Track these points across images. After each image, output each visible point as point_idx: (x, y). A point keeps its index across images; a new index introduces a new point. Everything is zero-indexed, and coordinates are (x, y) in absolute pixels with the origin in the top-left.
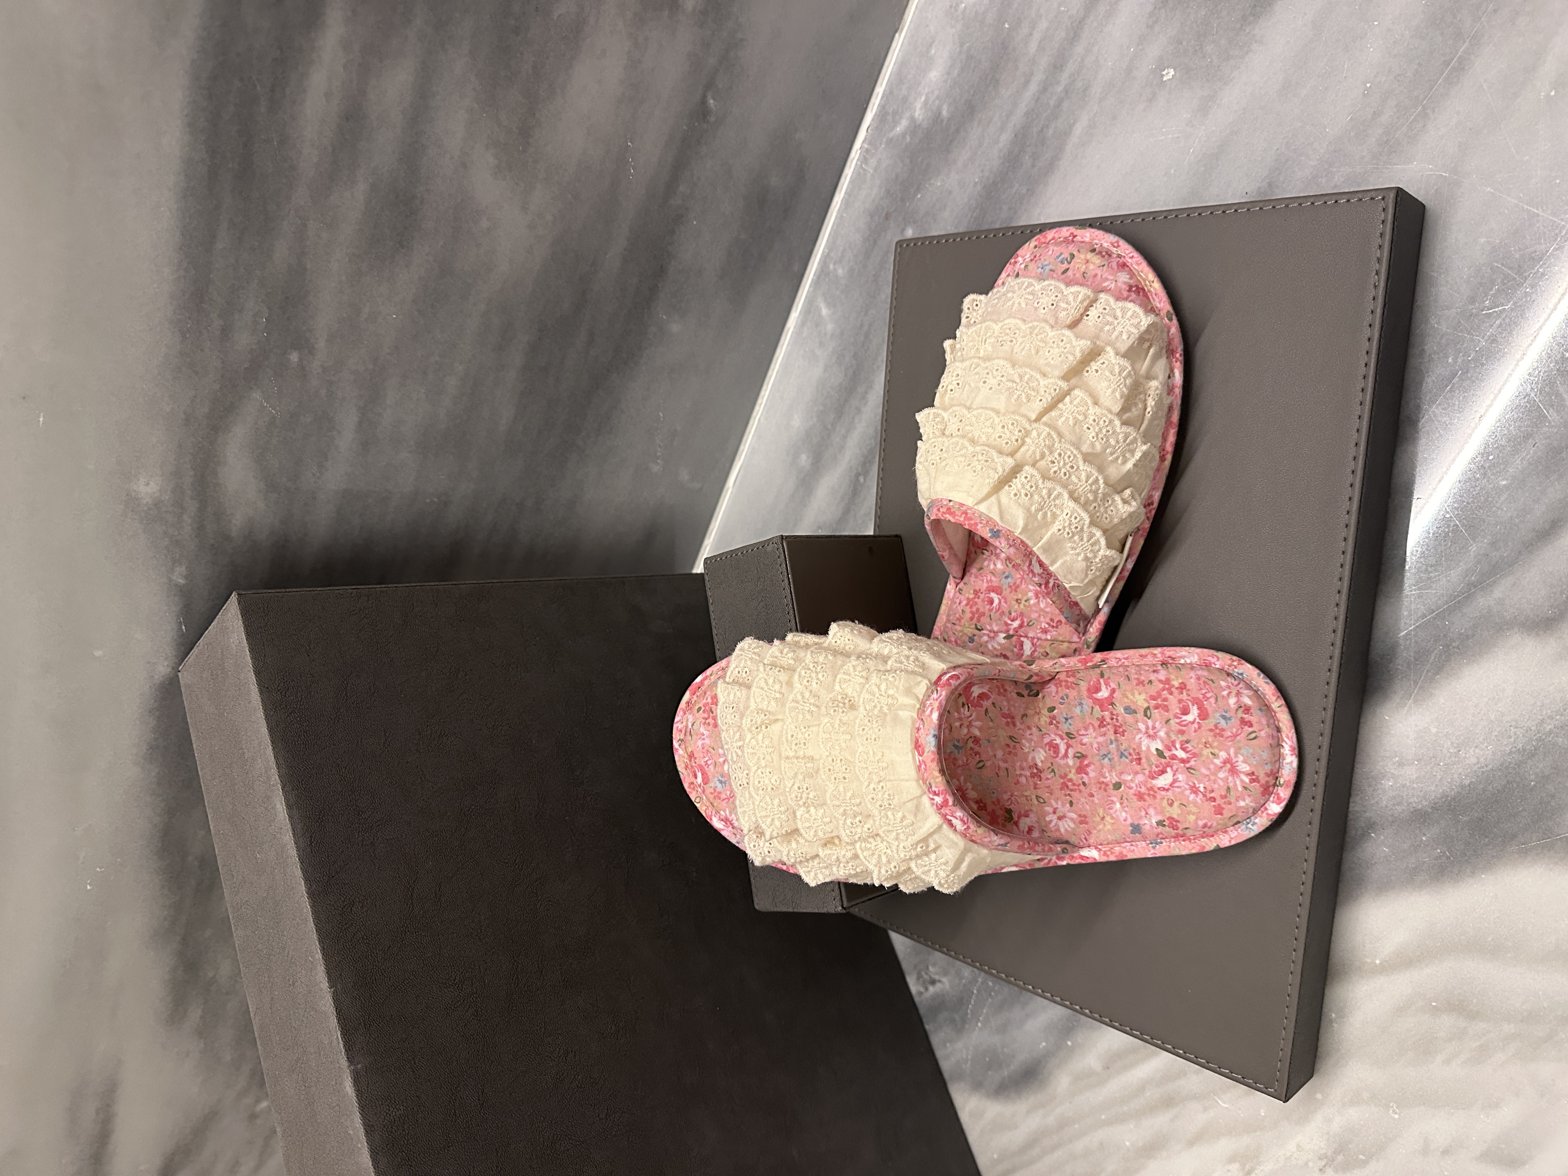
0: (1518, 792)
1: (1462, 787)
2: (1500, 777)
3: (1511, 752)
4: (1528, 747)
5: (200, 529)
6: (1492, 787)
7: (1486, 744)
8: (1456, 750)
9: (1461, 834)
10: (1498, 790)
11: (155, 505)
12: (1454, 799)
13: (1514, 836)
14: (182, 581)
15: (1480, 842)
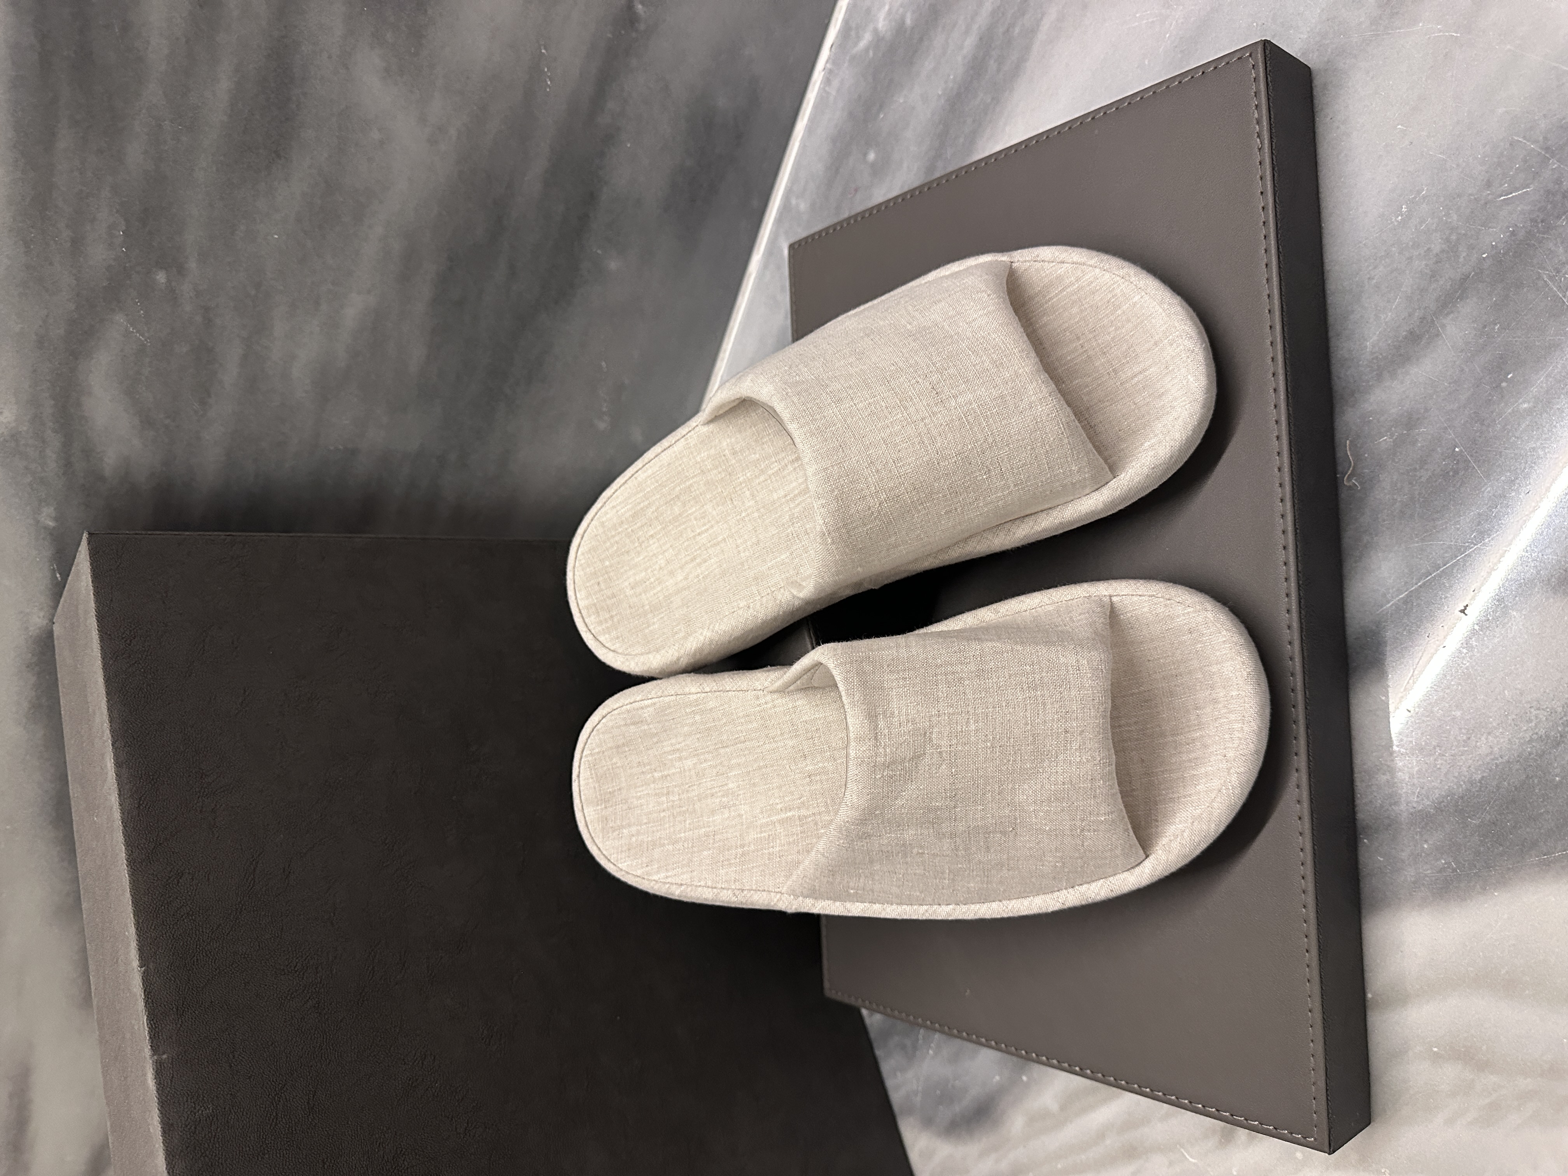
0: (1540, 789)
1: (1472, 783)
2: (1517, 770)
3: (1531, 741)
4: (1553, 733)
5: (67, 465)
6: (1509, 784)
7: (1501, 730)
8: (1465, 738)
9: (1469, 841)
10: (1515, 787)
11: (12, 436)
12: (1462, 798)
13: (1534, 844)
14: (51, 524)
15: (1492, 852)
